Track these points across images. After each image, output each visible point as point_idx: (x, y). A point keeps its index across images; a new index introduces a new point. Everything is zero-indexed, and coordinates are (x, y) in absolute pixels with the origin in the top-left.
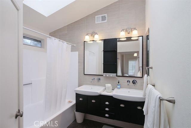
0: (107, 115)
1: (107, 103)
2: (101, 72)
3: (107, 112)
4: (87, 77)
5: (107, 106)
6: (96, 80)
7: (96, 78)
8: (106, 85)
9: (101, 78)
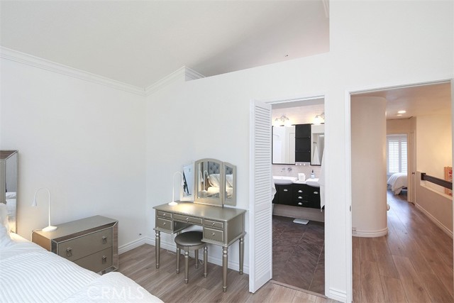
0: (300, 204)
1: (300, 191)
2: (293, 161)
3: (300, 200)
4: (276, 167)
5: (300, 194)
6: (286, 170)
7: (287, 167)
8: (300, 174)
9: (293, 167)
